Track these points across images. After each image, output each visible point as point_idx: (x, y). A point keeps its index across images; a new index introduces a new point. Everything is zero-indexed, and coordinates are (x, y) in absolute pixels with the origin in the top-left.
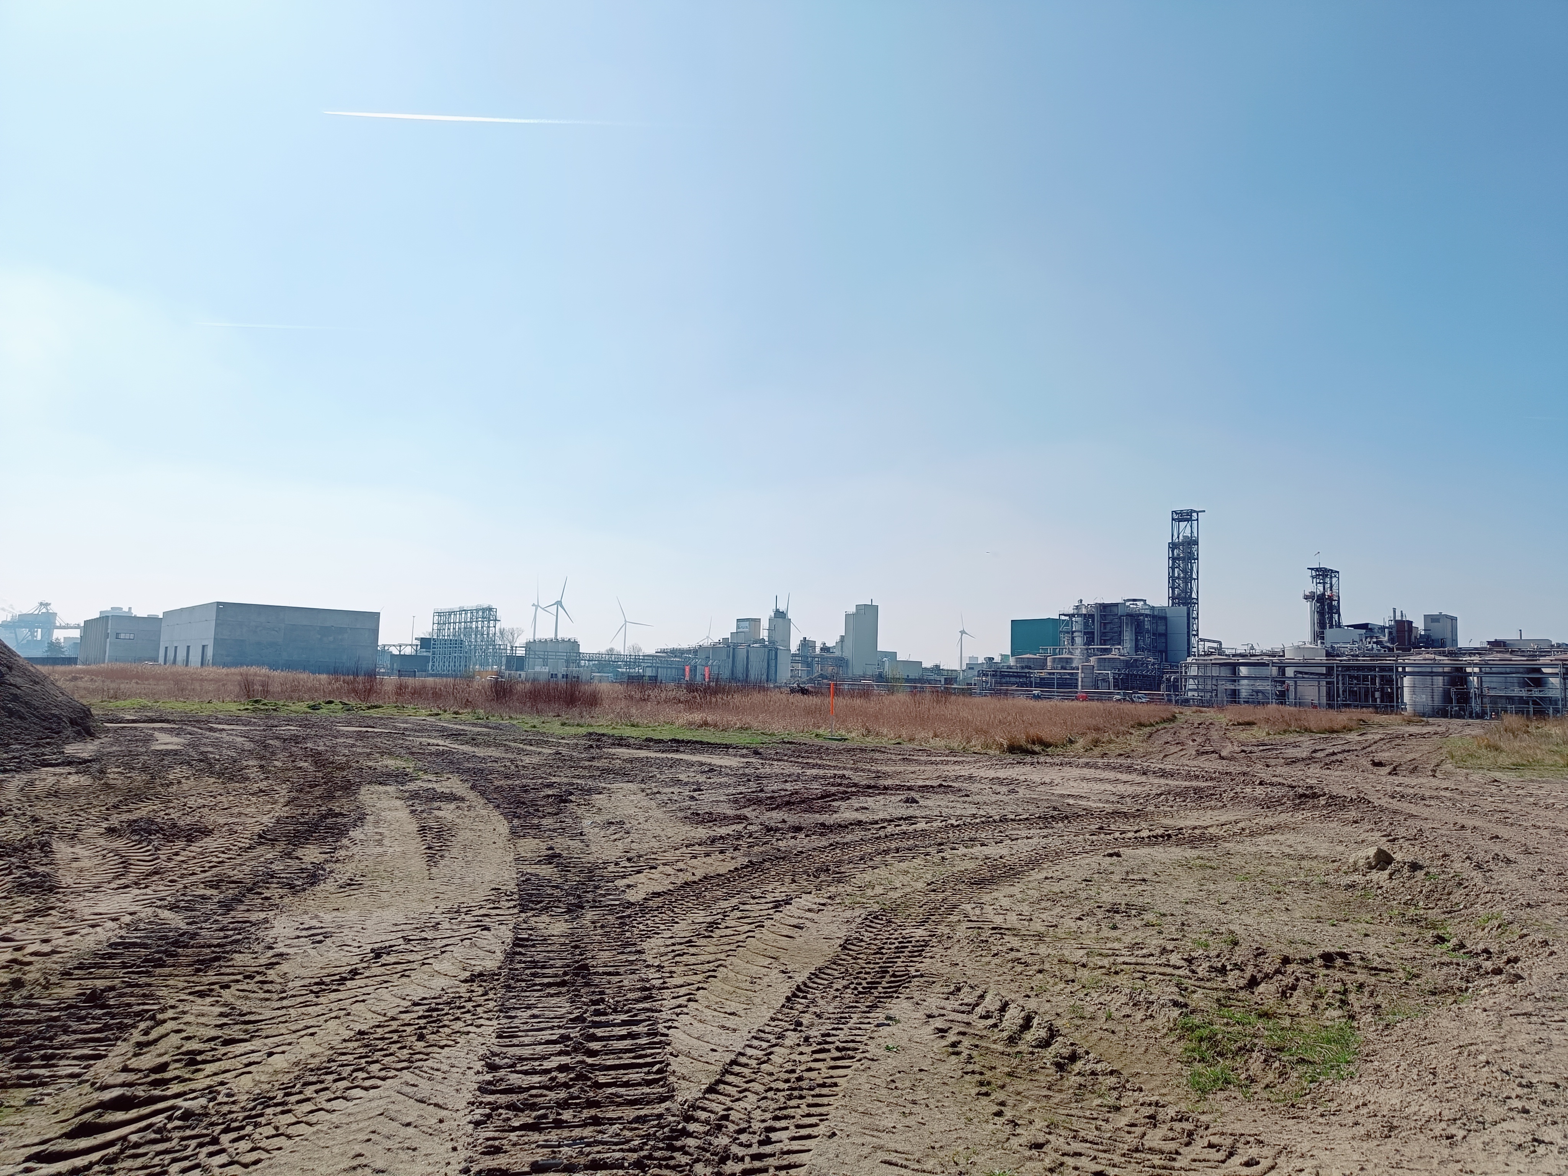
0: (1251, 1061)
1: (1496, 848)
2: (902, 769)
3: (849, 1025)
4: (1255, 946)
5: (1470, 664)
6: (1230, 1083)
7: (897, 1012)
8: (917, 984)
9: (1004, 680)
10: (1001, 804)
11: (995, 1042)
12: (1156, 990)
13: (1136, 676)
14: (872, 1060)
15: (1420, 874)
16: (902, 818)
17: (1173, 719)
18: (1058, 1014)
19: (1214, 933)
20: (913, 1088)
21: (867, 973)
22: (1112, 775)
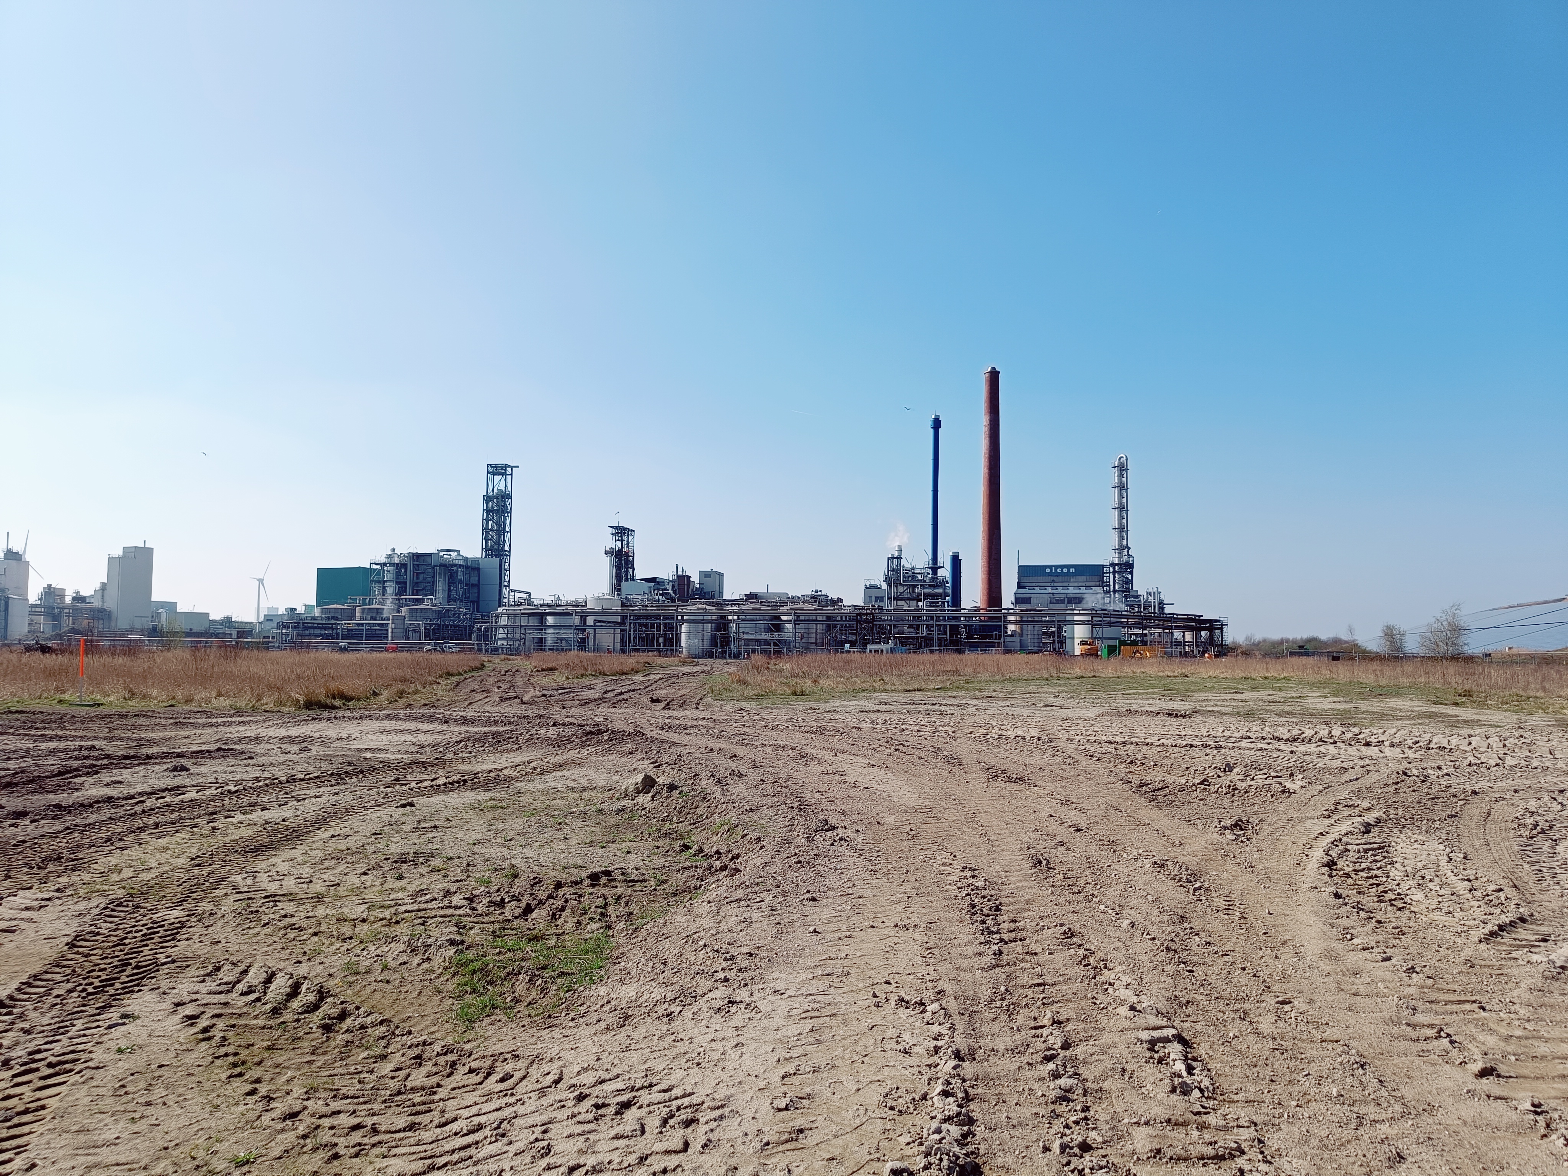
0: (517, 983)
1: (733, 765)
2: (173, 734)
3: (69, 1034)
4: (532, 876)
5: (732, 613)
6: (496, 1008)
7: (137, 1008)
8: (167, 971)
9: (307, 632)
10: (290, 764)
11: (256, 1017)
12: (435, 933)
13: (447, 626)
14: (97, 1068)
15: (675, 794)
16: (166, 789)
17: (482, 667)
18: (330, 975)
19: (496, 870)
20: (149, 1088)
21: (101, 970)
22: (412, 725)
